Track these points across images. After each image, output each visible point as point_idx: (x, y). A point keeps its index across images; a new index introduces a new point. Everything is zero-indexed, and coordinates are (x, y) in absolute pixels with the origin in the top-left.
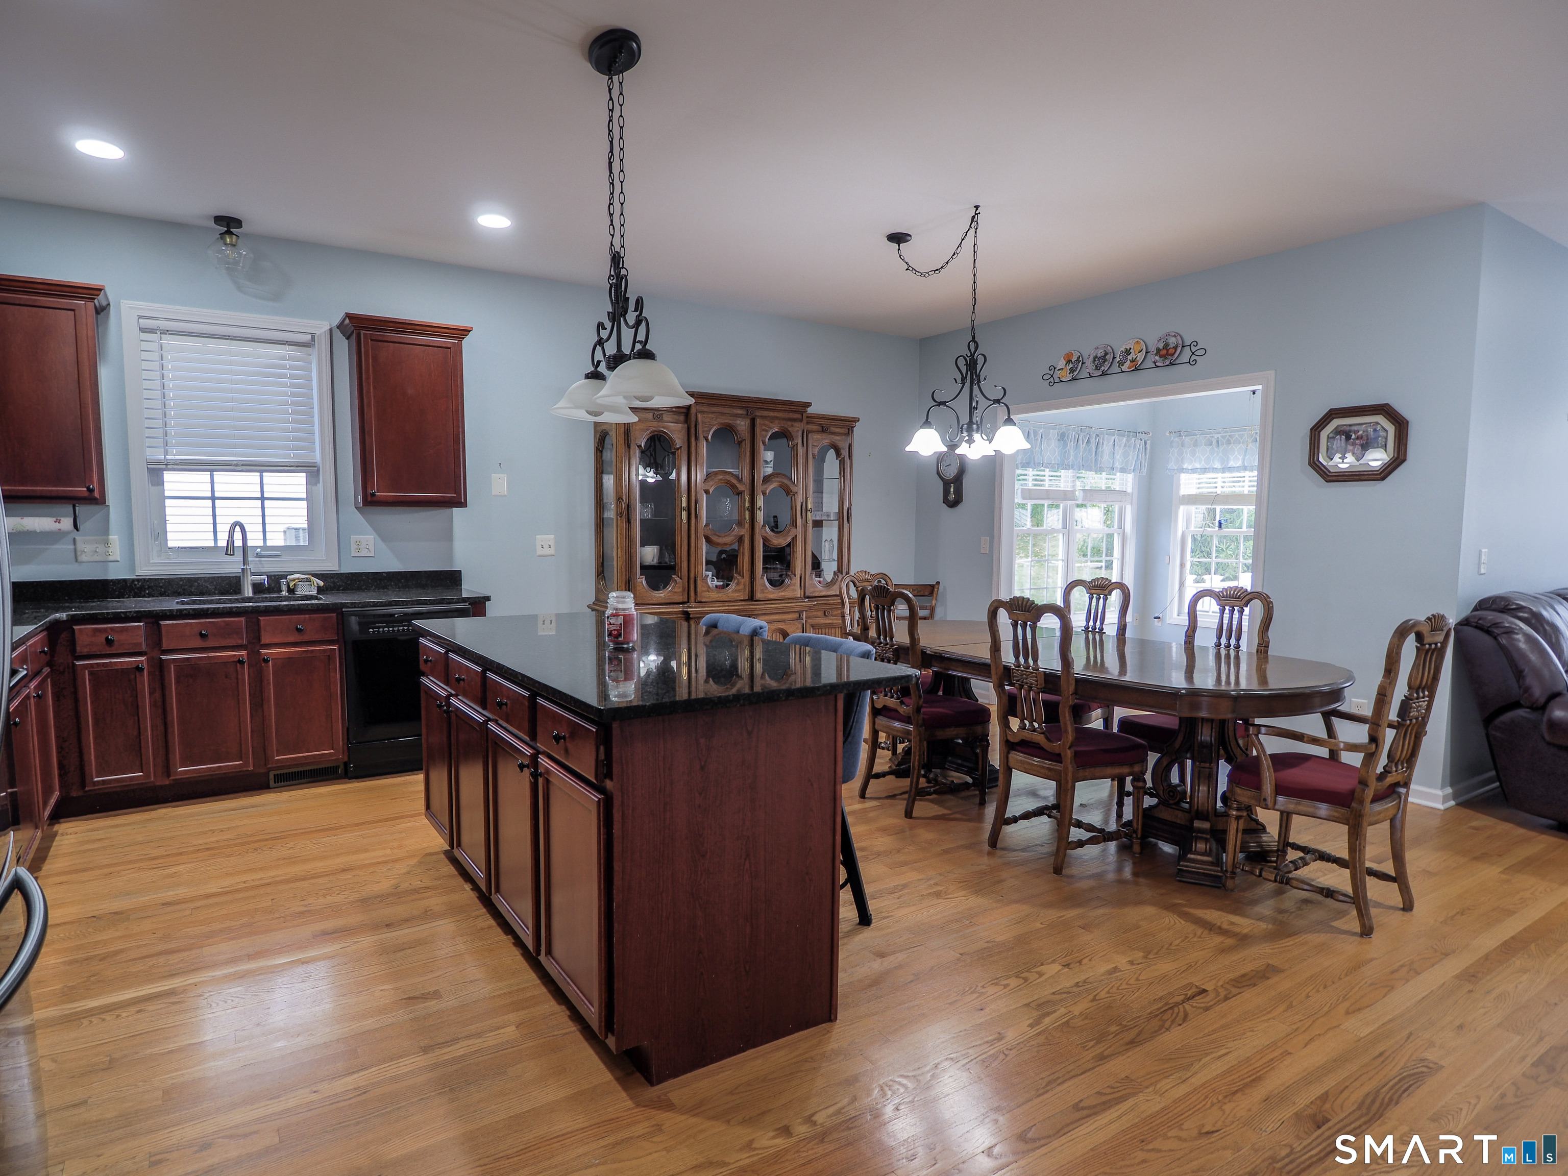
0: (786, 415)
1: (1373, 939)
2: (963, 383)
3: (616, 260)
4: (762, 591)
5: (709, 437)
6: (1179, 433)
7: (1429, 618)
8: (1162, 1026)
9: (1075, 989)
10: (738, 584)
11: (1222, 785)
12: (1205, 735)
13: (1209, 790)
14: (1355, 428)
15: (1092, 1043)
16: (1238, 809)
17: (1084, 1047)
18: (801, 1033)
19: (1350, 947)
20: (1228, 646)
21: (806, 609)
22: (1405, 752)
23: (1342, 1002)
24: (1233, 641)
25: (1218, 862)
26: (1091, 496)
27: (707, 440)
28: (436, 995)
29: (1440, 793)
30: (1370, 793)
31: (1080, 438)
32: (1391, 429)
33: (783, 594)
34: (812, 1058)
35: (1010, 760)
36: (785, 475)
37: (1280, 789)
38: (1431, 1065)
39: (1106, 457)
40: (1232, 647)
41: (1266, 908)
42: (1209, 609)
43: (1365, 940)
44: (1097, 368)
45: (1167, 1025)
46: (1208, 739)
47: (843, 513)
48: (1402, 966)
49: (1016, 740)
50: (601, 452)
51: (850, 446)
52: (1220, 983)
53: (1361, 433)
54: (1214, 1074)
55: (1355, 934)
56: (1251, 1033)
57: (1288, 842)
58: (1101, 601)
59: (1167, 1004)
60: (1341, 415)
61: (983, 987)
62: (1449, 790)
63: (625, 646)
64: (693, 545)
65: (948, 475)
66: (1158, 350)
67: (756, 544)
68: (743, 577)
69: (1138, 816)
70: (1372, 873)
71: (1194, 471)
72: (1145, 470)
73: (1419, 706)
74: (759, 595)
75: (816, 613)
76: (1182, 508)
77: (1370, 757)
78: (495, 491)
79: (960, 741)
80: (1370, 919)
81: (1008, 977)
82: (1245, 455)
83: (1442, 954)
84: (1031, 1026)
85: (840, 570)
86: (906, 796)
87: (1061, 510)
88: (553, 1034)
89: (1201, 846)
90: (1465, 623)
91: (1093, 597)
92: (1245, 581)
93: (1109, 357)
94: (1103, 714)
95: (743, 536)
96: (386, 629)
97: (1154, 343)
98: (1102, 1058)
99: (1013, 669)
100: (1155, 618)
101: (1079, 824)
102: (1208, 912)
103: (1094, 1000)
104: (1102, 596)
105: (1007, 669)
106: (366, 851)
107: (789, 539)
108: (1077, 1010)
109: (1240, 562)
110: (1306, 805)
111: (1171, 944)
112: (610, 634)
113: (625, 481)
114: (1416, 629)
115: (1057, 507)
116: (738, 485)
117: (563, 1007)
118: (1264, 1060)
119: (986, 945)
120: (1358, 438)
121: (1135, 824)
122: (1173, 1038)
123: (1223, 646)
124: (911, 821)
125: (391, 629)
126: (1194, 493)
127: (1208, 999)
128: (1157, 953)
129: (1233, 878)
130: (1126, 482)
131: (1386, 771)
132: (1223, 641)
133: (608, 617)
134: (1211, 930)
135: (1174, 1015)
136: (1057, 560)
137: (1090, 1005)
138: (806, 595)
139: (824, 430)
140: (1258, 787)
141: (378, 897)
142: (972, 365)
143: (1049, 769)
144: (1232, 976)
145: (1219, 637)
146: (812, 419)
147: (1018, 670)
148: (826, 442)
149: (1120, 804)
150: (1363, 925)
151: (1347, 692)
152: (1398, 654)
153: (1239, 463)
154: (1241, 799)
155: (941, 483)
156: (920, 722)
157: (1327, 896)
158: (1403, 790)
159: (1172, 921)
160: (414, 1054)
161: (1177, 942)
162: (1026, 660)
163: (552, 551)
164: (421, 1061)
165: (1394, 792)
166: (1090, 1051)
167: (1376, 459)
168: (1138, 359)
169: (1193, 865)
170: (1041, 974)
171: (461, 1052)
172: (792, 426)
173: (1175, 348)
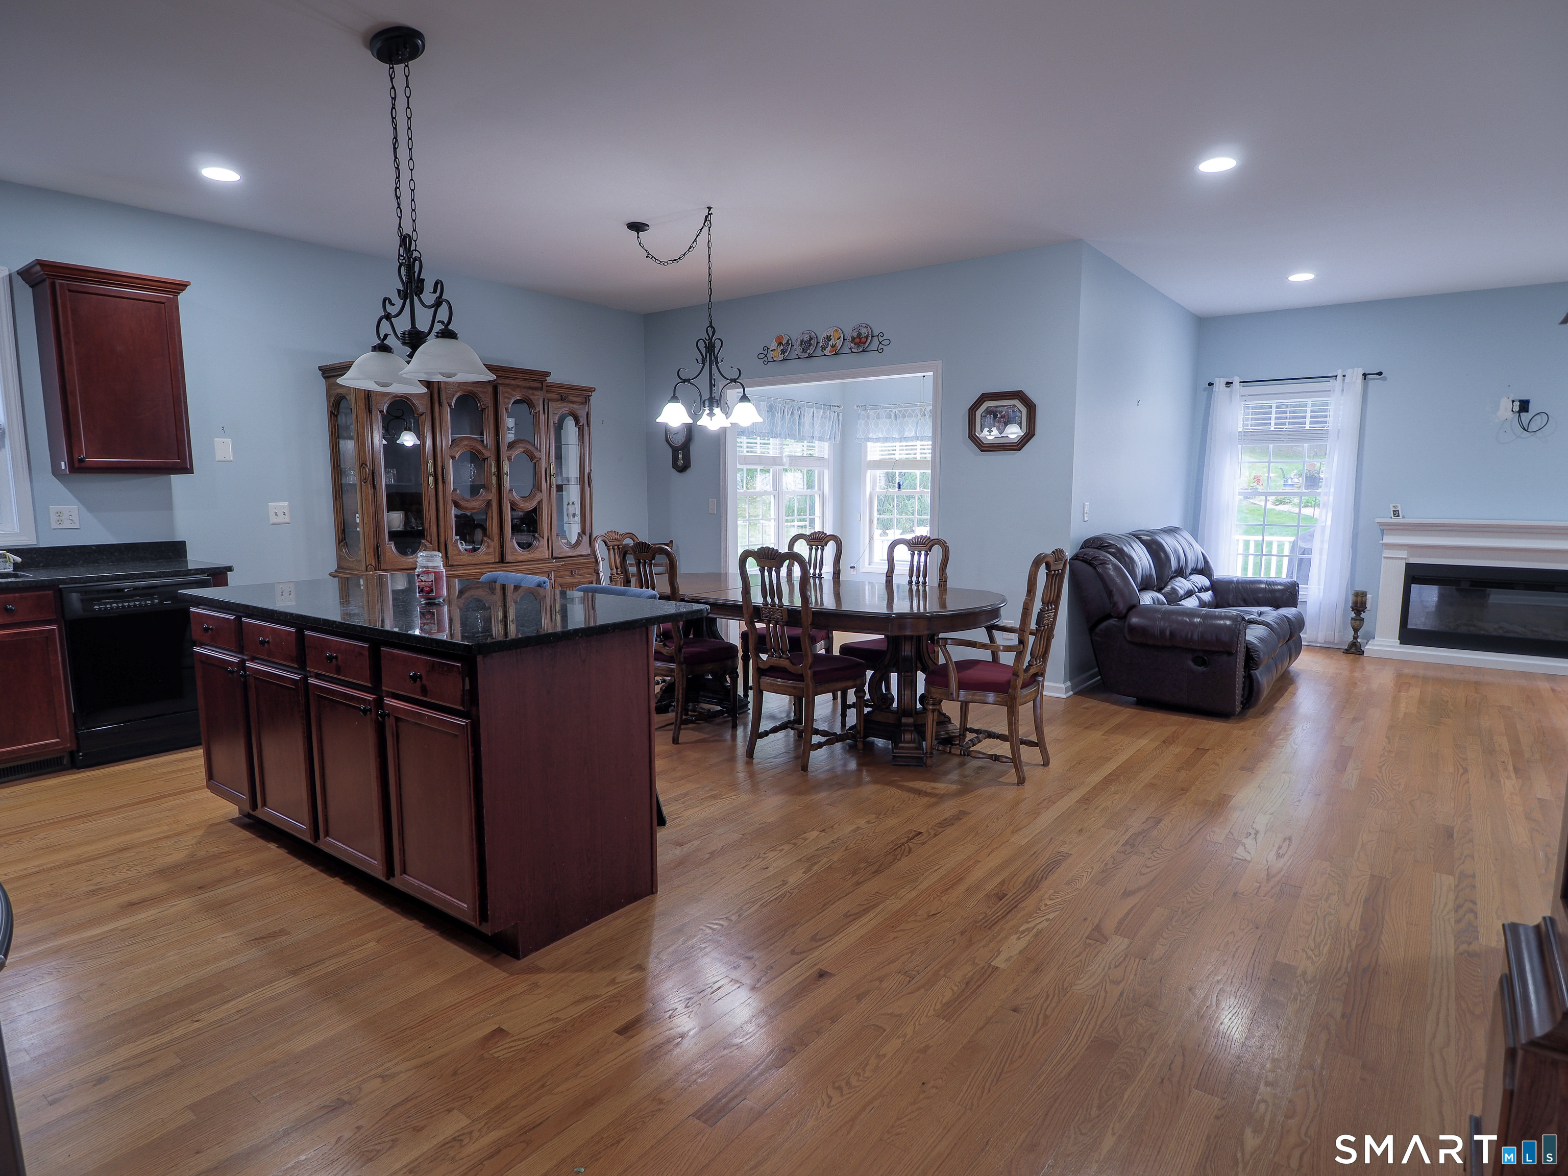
0: (527, 384)
1: (1025, 786)
2: (704, 364)
3: (405, 240)
4: (512, 553)
5: (453, 404)
6: (864, 407)
7: (1053, 552)
8: (894, 859)
9: (832, 845)
10: (488, 547)
11: (921, 689)
12: (907, 650)
13: (912, 694)
14: (1000, 409)
15: (850, 876)
16: (933, 704)
17: (845, 880)
18: (631, 905)
19: (1010, 793)
20: (917, 583)
21: (554, 569)
22: (1041, 651)
23: (1009, 826)
24: (921, 579)
25: (920, 747)
26: (795, 461)
27: (450, 405)
28: (282, 932)
29: (1063, 686)
30: (1020, 681)
31: (786, 410)
32: (1024, 410)
33: (532, 555)
34: (645, 920)
35: (762, 684)
36: (529, 442)
37: (962, 685)
38: (1065, 855)
39: (807, 426)
40: (921, 583)
41: (954, 776)
42: (902, 554)
43: (1021, 787)
44: (804, 351)
45: (898, 857)
46: (909, 653)
47: (584, 477)
48: (1044, 800)
49: (766, 667)
50: (336, 416)
51: (588, 414)
52: (930, 827)
53: (1004, 413)
54: (933, 881)
55: (1014, 784)
56: (954, 854)
57: (967, 728)
58: (819, 550)
59: (896, 844)
60: (990, 399)
61: (764, 853)
62: (1069, 684)
63: (437, 601)
64: (441, 509)
65: (677, 443)
66: (853, 339)
67: (504, 508)
68: (492, 540)
69: (860, 720)
70: (1024, 742)
71: (877, 440)
72: (838, 439)
73: (1049, 616)
74: (509, 558)
75: (565, 573)
76: (869, 471)
77: (1020, 656)
78: (219, 456)
79: (710, 677)
80: (1023, 772)
81: (782, 844)
82: (917, 428)
83: (1068, 789)
84: (805, 873)
85: (583, 531)
86: (672, 727)
87: (771, 474)
88: (414, 941)
89: (908, 737)
90: (1075, 558)
91: (812, 548)
92: (923, 531)
93: (814, 342)
94: (825, 644)
95: (490, 500)
96: (114, 605)
97: (849, 333)
98: (858, 884)
99: (762, 608)
100: (851, 568)
101: (817, 732)
102: (916, 783)
103: (846, 849)
104: (820, 547)
105: (757, 609)
106: (139, 830)
107: (535, 504)
108: (835, 858)
109: (915, 517)
110: (979, 695)
111: (894, 807)
112: (421, 591)
113: (368, 447)
114: (1045, 560)
115: (768, 471)
116: (484, 451)
117: (415, 921)
118: (964, 868)
119: (761, 826)
120: (1001, 417)
121: (859, 727)
122: (903, 864)
123: (914, 583)
124: (678, 746)
125: (120, 605)
126: (878, 459)
127: (923, 837)
128: (885, 814)
129: (931, 757)
130: (823, 449)
131: (1030, 665)
132: (914, 579)
133: (418, 576)
134: (919, 794)
135: (902, 851)
136: (769, 520)
137: (844, 853)
138: (554, 556)
139: (562, 399)
140: (947, 685)
141: (176, 866)
142: (710, 348)
143: (795, 688)
144: (937, 821)
145: (911, 576)
146: (551, 388)
147: (766, 608)
148: (566, 410)
149: (844, 715)
150: (1019, 777)
151: (1002, 611)
152: (1036, 578)
153: (912, 434)
154: (935, 696)
155: (670, 450)
156: (682, 660)
157: (995, 761)
158: (1040, 679)
159: (893, 793)
160: (284, 977)
161: (898, 805)
162: (773, 599)
163: (287, 519)
164: (293, 981)
165: (1035, 681)
166: (849, 881)
167: (1014, 432)
168: (837, 345)
169: (903, 751)
170: (805, 839)
171: (332, 968)
172: (533, 394)
173: (867, 337)
